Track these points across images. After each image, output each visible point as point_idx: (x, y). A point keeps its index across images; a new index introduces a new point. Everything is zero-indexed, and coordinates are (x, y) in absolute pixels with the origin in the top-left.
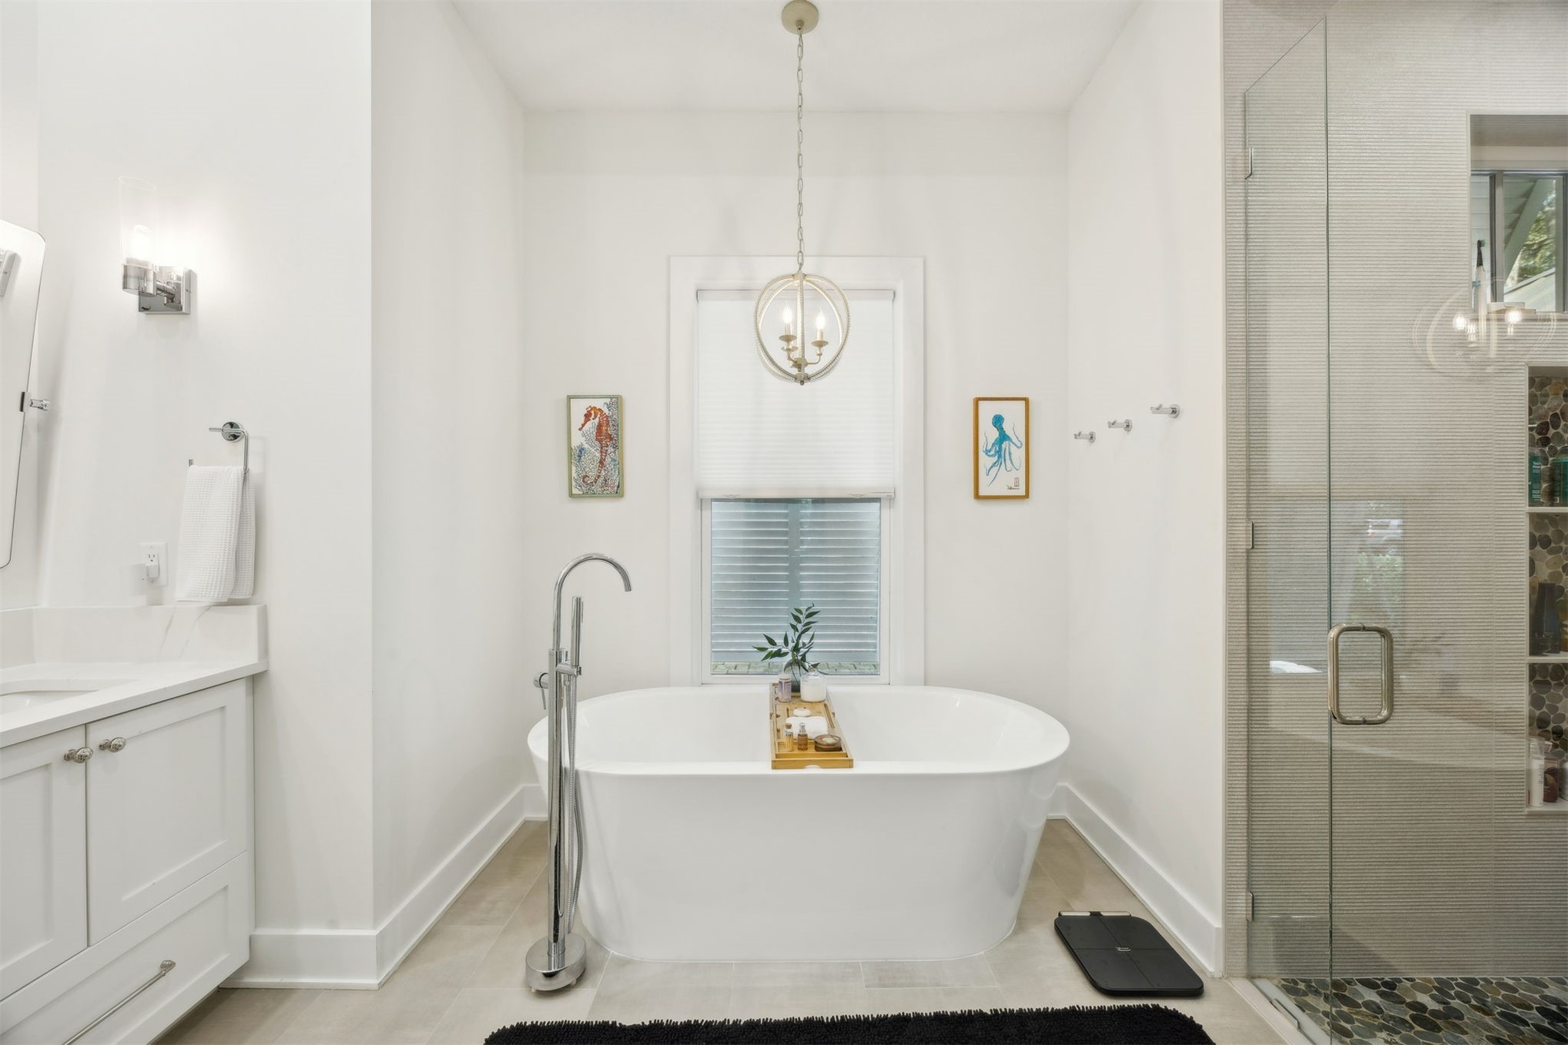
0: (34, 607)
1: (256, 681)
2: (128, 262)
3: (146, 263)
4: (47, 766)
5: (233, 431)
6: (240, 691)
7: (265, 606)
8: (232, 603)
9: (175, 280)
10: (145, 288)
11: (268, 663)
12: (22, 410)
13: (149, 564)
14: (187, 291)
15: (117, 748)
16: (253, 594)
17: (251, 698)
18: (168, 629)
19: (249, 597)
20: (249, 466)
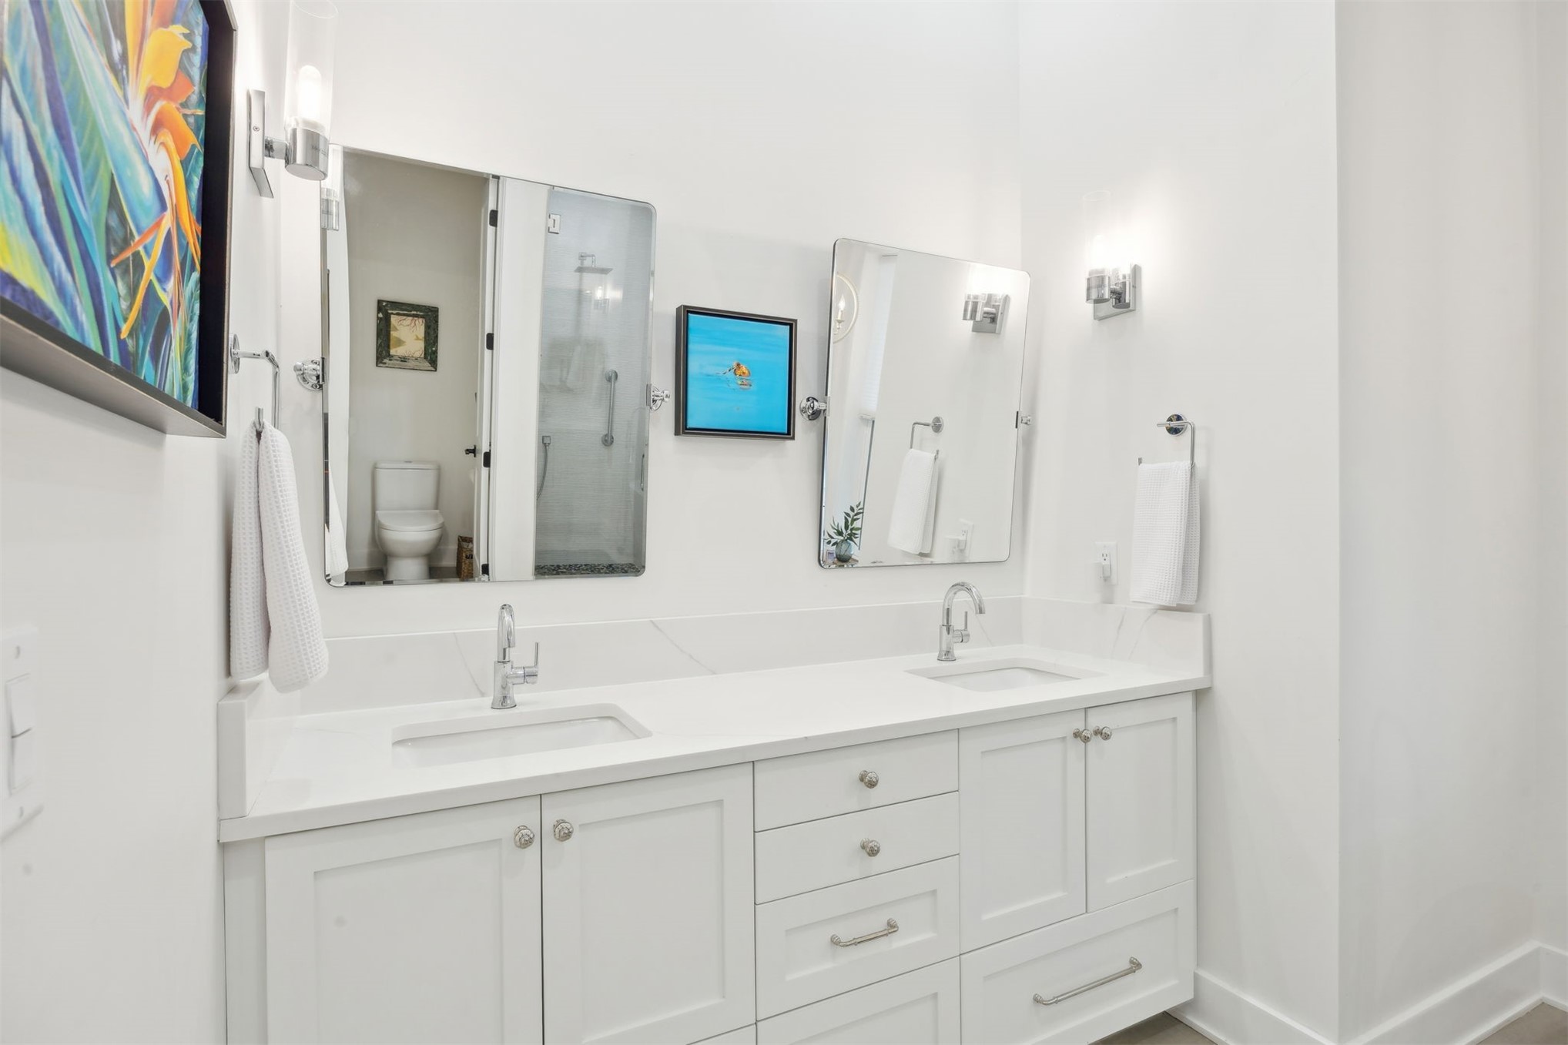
0: (1022, 596)
1: (1201, 696)
2: (1090, 275)
3: (1103, 271)
4: (1064, 738)
5: (1175, 424)
6: (1188, 703)
7: (1209, 615)
8: (1180, 609)
9: (1122, 280)
10: (1103, 294)
11: (1212, 681)
12: (1017, 427)
13: (1104, 563)
14: (1133, 286)
15: (1107, 737)
16: (1196, 601)
17: (1195, 713)
18: (1119, 628)
19: (1194, 603)
20: (1195, 461)
